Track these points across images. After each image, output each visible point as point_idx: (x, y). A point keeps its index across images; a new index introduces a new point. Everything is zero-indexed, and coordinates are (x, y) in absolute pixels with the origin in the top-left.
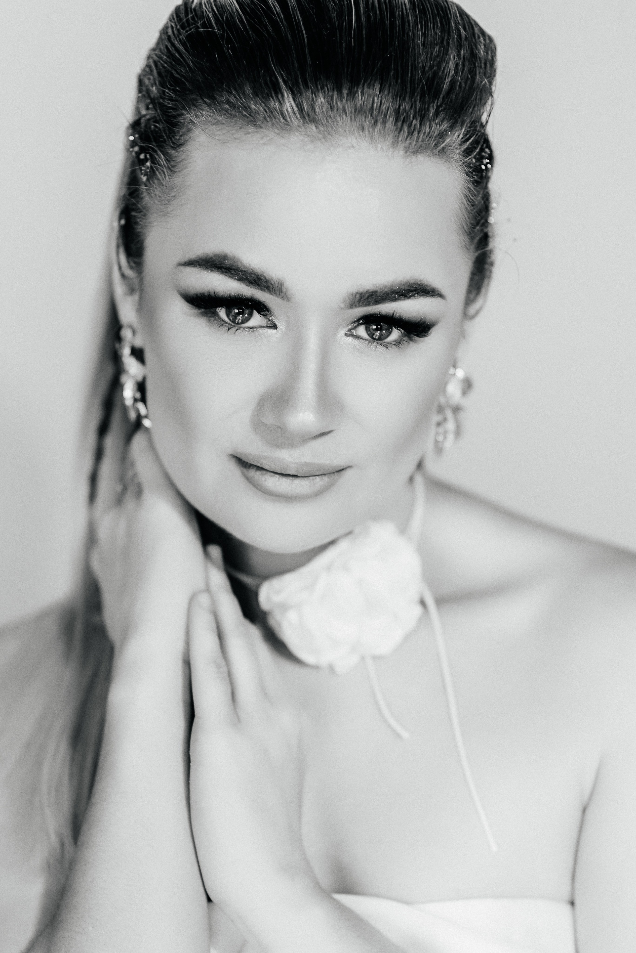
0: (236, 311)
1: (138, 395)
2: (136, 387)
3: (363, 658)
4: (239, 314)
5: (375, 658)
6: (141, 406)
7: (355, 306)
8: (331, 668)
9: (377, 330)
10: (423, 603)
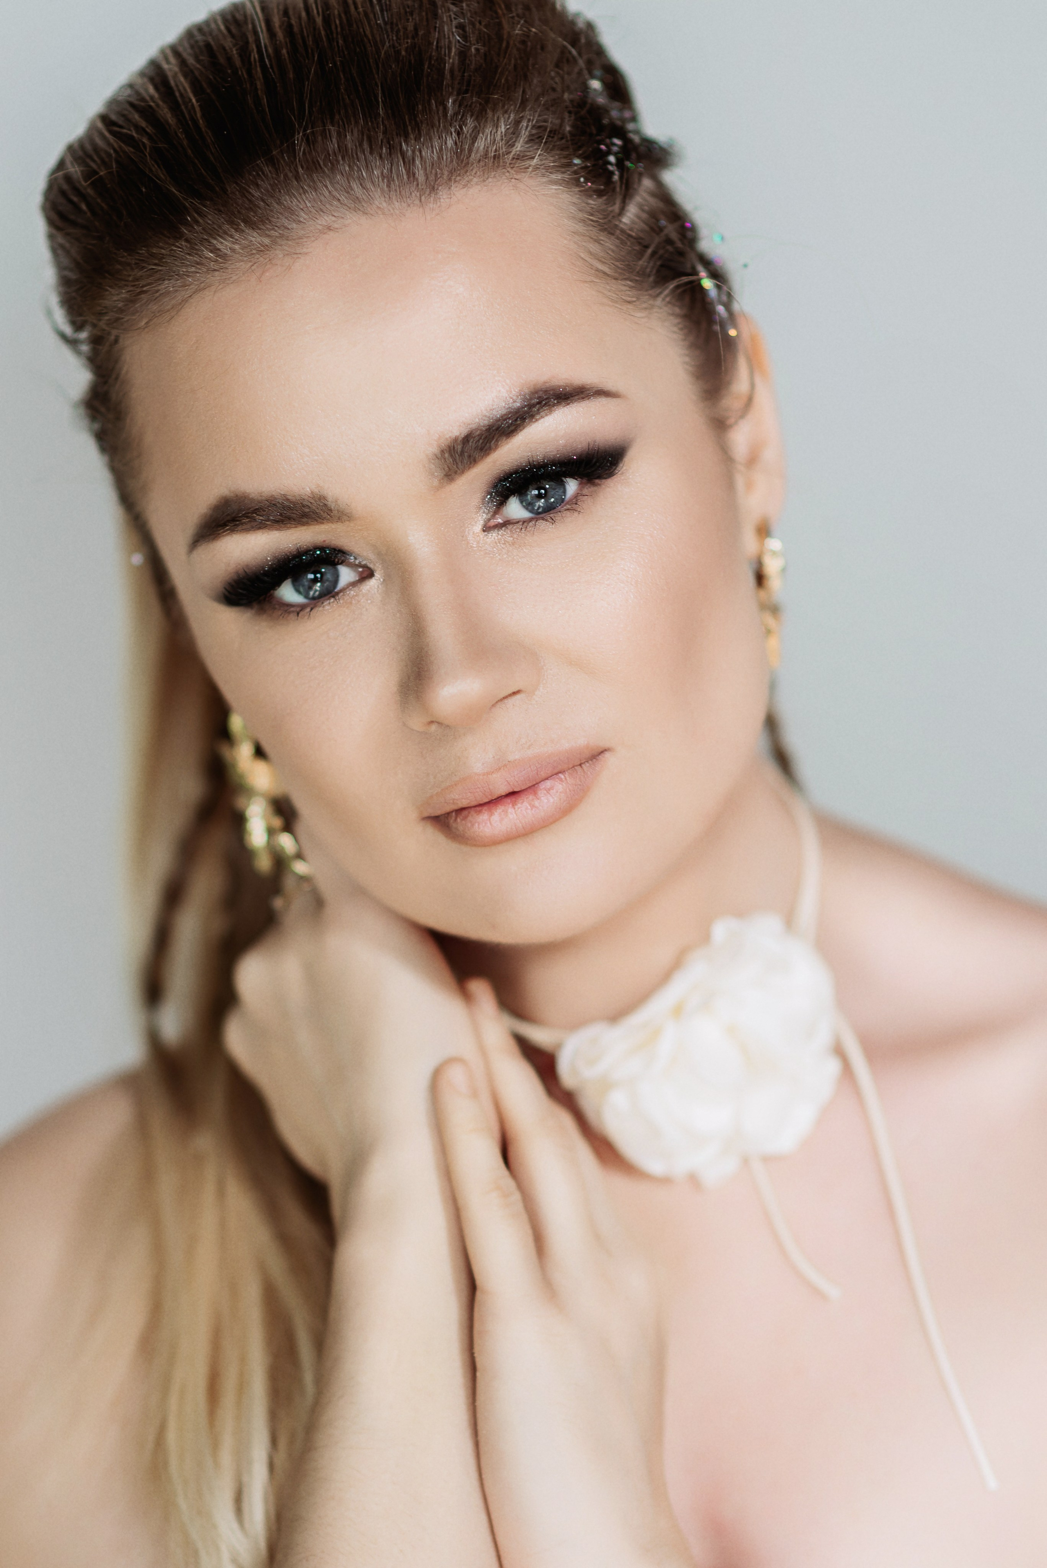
0: (311, 576)
1: (277, 822)
2: (270, 810)
3: (746, 1161)
4: (315, 580)
5: (767, 1159)
6: (286, 842)
7: (456, 472)
8: (694, 1180)
9: (539, 496)
10: (839, 1051)
